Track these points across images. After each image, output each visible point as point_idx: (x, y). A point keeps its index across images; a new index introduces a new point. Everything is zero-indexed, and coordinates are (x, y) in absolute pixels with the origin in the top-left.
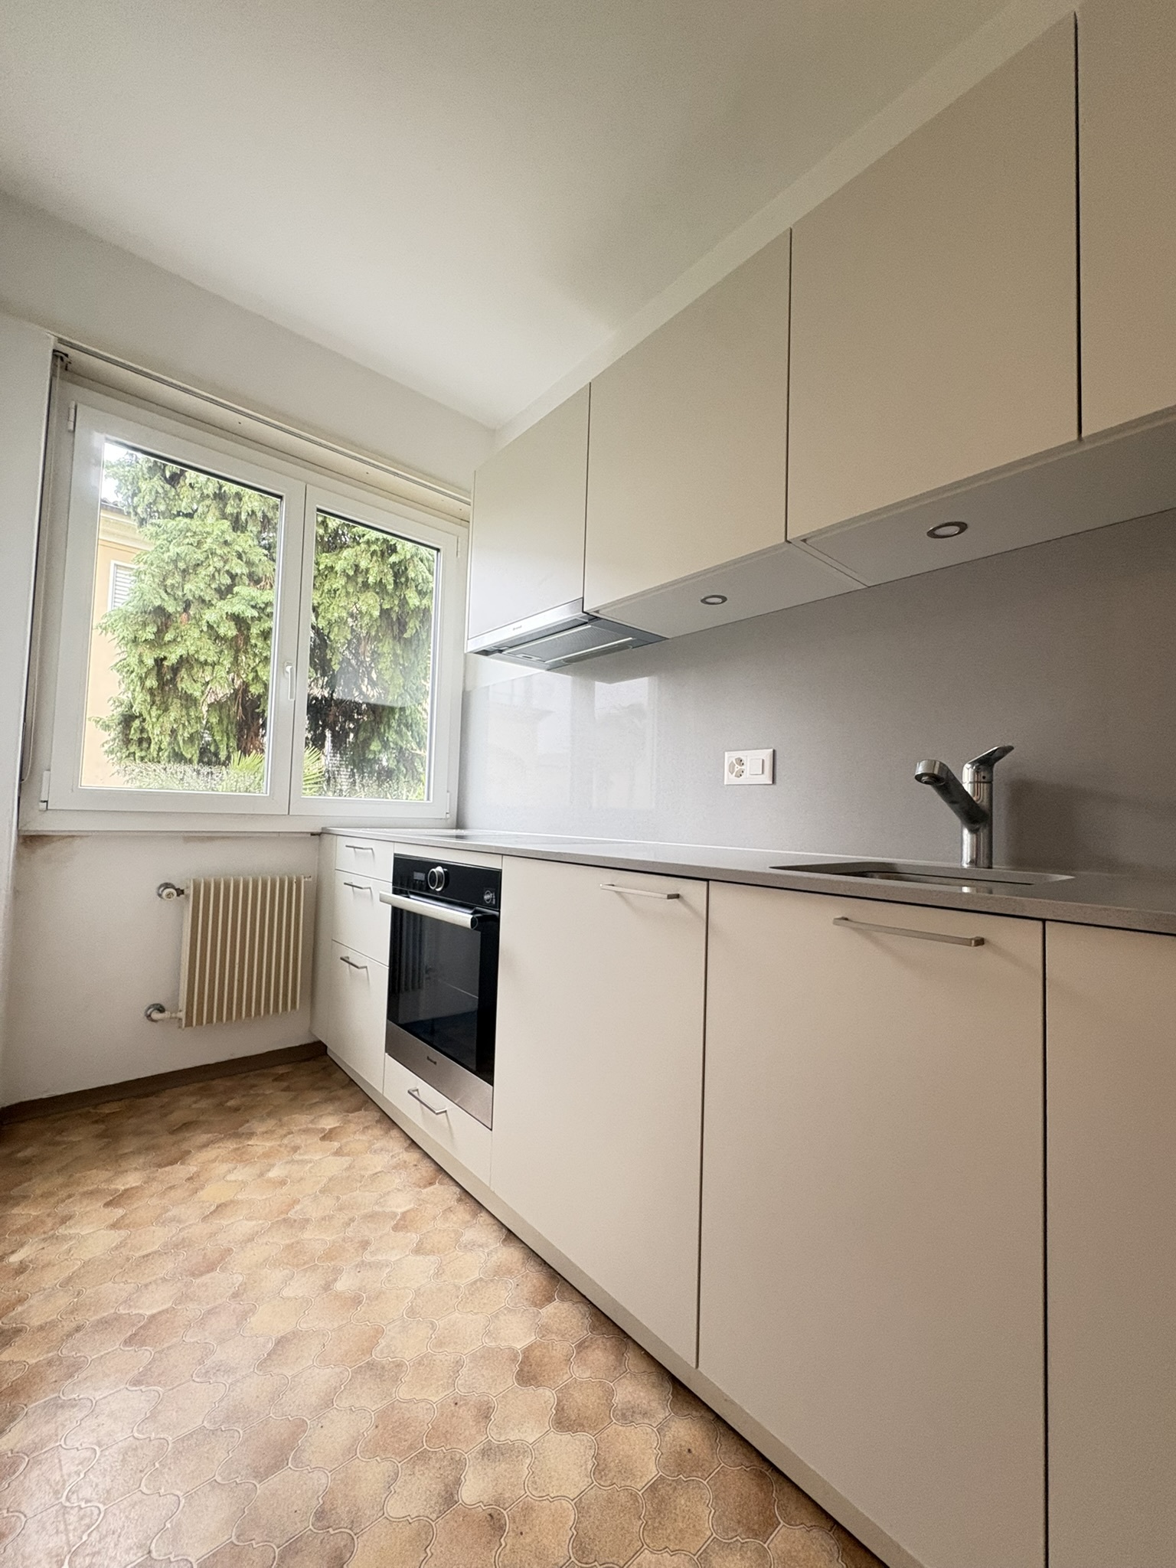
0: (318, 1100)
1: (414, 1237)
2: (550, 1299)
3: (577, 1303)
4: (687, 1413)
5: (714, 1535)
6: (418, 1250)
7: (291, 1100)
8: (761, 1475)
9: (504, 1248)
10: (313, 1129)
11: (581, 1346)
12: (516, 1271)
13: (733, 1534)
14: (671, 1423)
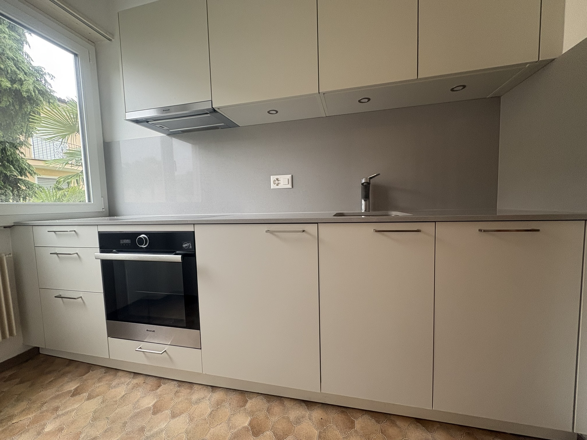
0: (53, 379)
1: (168, 412)
2: (246, 401)
3: (257, 397)
4: (313, 409)
5: (343, 436)
6: (174, 416)
7: (30, 387)
8: (343, 412)
9: (214, 394)
10: (62, 394)
11: (268, 410)
12: (226, 399)
13: (347, 432)
14: (311, 415)
